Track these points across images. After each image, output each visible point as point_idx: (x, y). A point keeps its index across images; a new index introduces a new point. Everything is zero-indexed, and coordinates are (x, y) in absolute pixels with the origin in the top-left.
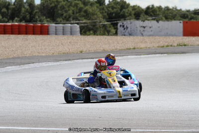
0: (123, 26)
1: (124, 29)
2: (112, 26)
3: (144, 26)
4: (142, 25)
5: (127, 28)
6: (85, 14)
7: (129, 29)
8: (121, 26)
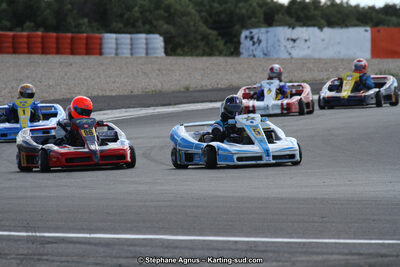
0: (252, 38)
1: (254, 44)
2: (220, 38)
3: (294, 38)
4: (288, 36)
5: (260, 41)
6: (166, 15)
7: (263, 44)
8: (246, 37)
